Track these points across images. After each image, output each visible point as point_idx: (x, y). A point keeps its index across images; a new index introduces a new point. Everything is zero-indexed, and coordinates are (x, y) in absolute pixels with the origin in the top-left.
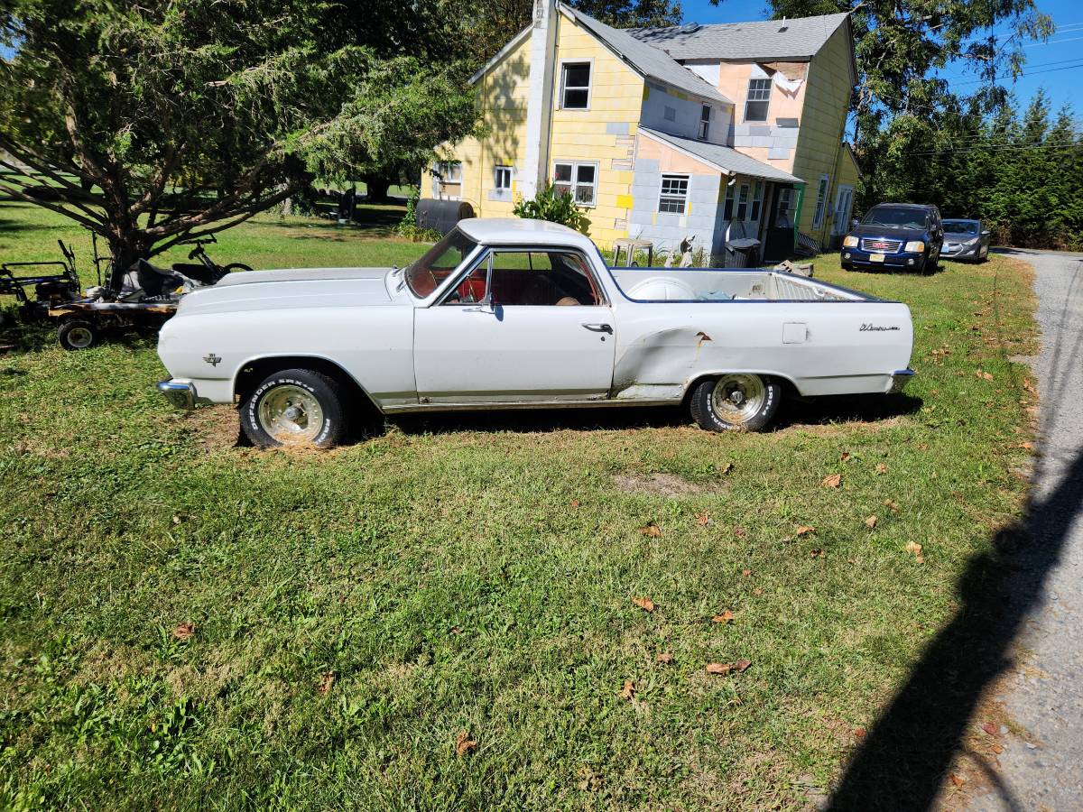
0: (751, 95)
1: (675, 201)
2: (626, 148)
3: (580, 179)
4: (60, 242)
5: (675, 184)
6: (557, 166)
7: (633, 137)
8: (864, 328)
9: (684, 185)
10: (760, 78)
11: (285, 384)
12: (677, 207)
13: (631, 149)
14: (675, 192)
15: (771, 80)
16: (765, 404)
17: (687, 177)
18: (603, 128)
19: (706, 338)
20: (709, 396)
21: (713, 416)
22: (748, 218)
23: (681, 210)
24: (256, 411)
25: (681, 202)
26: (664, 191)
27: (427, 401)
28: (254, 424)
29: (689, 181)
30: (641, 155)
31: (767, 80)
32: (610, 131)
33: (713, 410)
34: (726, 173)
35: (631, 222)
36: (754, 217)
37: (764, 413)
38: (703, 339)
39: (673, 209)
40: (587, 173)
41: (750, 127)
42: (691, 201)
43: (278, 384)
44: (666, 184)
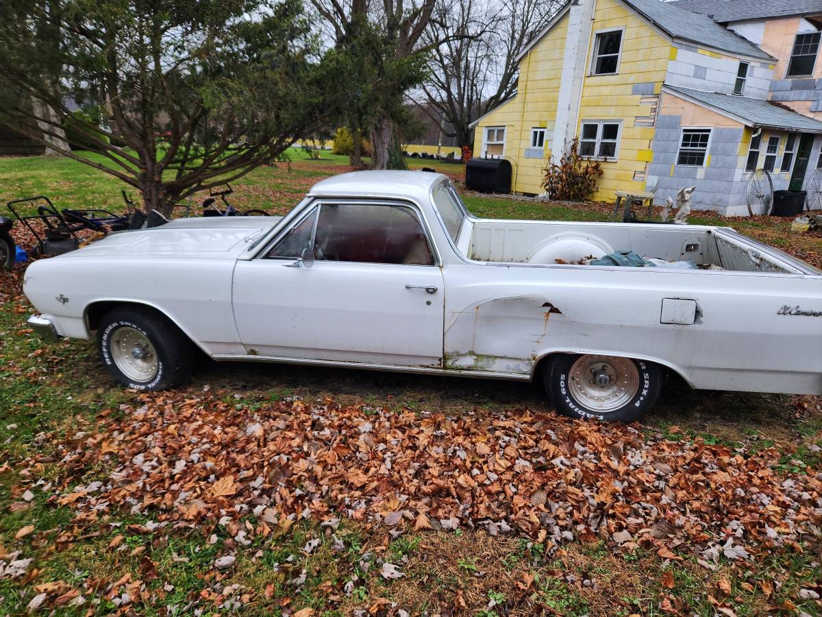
0: (796, 49)
1: (695, 154)
2: (650, 106)
3: (606, 136)
4: (124, 193)
5: (696, 138)
6: (585, 126)
7: (657, 96)
8: (785, 311)
9: (705, 138)
10: (808, 33)
11: (125, 326)
12: (697, 159)
13: (654, 107)
14: (695, 145)
15: (820, 34)
16: (639, 394)
17: (709, 131)
18: (629, 89)
19: (554, 310)
20: (563, 377)
21: (568, 401)
22: (777, 170)
23: (700, 162)
24: (108, 347)
25: (700, 154)
26: (683, 145)
27: (253, 352)
28: (107, 360)
29: (711, 134)
30: (663, 112)
31: (815, 34)
32: (635, 92)
33: (569, 394)
34: (750, 125)
35: (649, 174)
36: (785, 167)
37: (637, 404)
38: (551, 311)
39: (692, 162)
40: (611, 131)
41: (793, 81)
42: (712, 153)
43: (120, 326)
44: (686, 138)
